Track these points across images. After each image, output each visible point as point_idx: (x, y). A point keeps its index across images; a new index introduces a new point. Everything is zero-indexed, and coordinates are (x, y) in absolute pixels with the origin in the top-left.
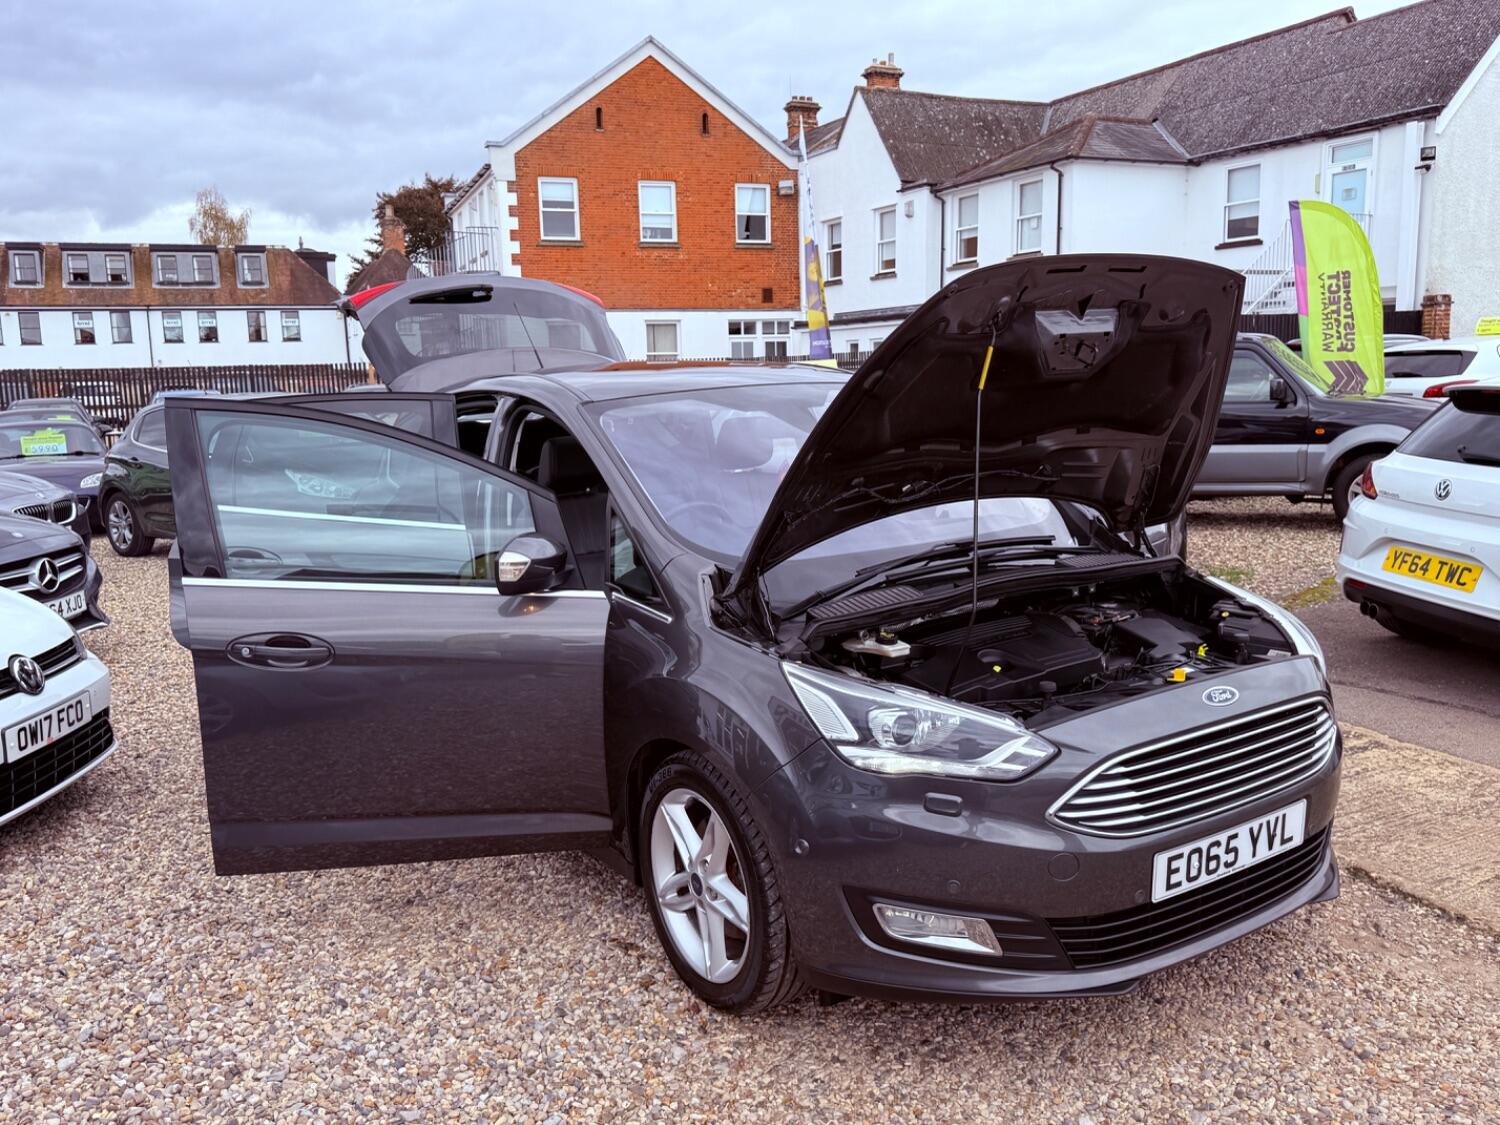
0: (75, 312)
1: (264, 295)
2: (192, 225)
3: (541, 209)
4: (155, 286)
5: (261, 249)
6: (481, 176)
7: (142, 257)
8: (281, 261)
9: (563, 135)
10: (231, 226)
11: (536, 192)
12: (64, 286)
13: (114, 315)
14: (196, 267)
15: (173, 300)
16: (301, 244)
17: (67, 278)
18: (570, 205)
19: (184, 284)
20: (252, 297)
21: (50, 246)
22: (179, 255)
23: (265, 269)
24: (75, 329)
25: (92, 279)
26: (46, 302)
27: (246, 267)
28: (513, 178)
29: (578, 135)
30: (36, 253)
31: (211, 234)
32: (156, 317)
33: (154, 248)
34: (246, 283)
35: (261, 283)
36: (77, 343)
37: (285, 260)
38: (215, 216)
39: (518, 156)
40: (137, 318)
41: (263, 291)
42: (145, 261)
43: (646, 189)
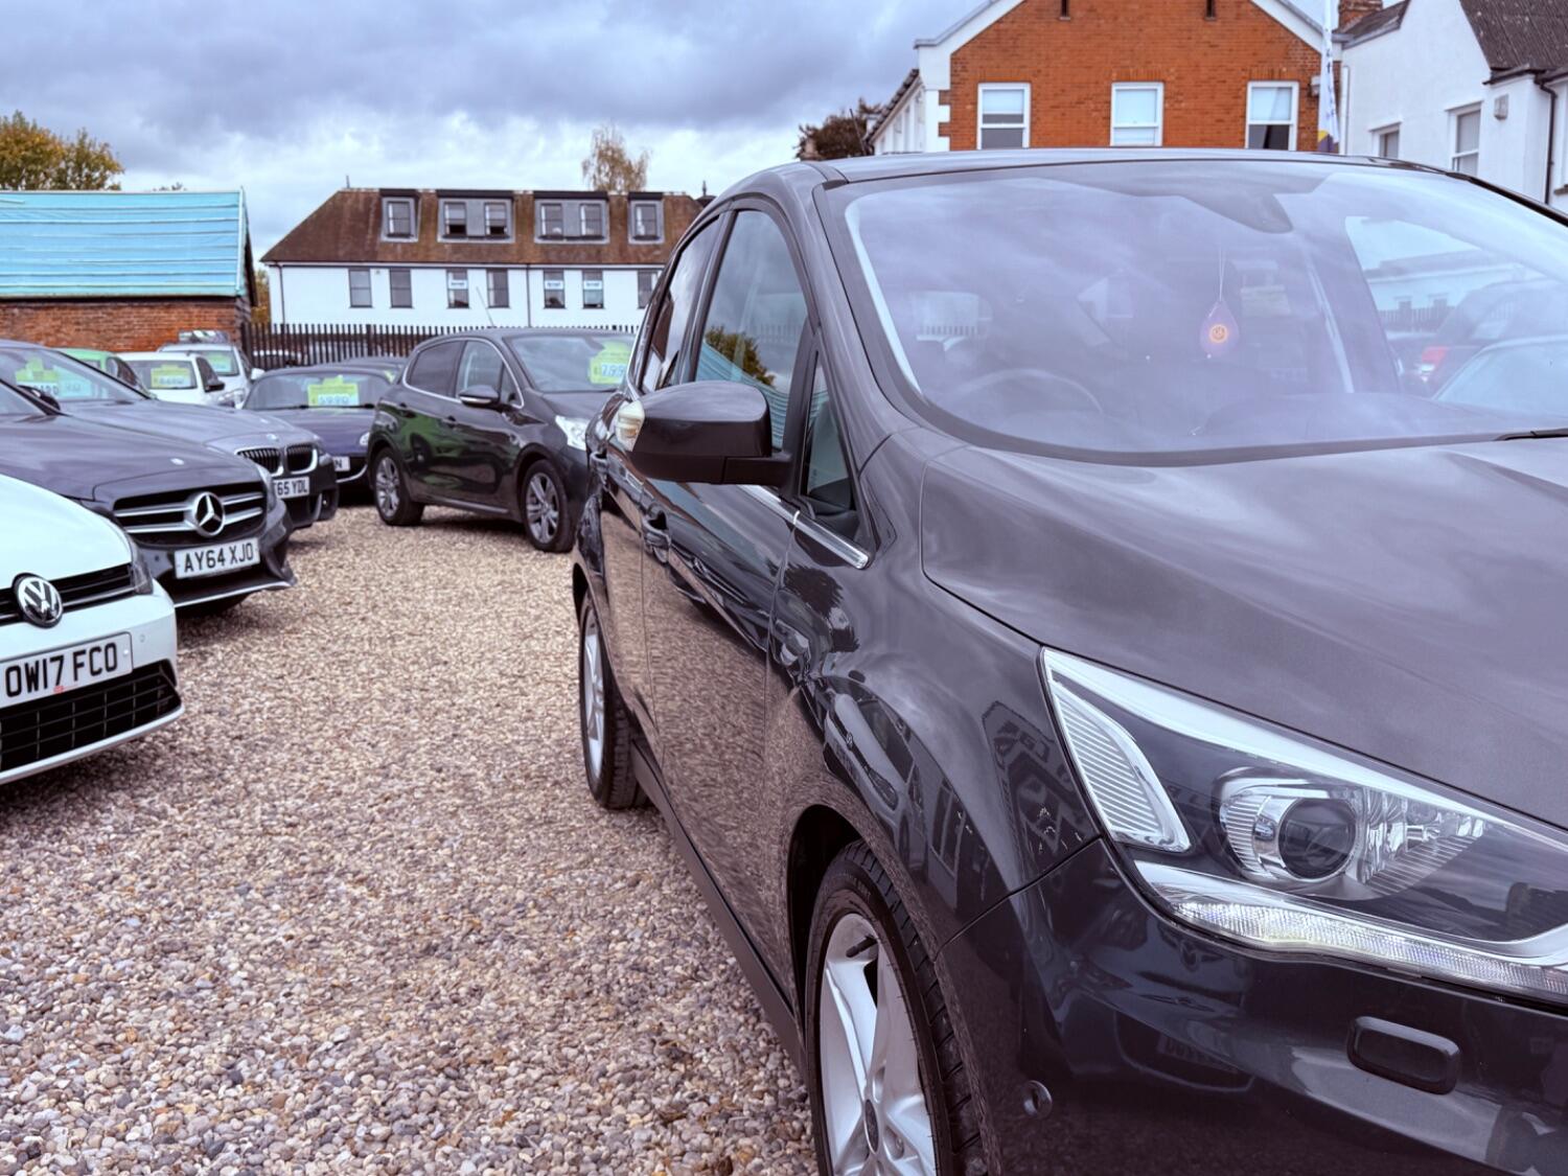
0: (449, 270)
1: (657, 252)
2: (585, 168)
3: (981, 125)
4: (538, 241)
5: (658, 196)
6: (907, 86)
7: (523, 205)
8: (680, 211)
9: (1015, 26)
10: (627, 170)
11: (975, 104)
12: (440, 239)
13: (491, 275)
14: (583, 217)
15: (555, 258)
16: (704, 190)
17: (443, 230)
18: (1019, 118)
19: (569, 238)
20: (644, 255)
21: (427, 192)
22: (565, 203)
23: (661, 221)
24: (449, 290)
25: (470, 231)
26: (419, 259)
27: (639, 217)
28: (947, 86)
29: (1036, 27)
30: (411, 201)
31: (606, 180)
32: (537, 276)
33: (538, 195)
34: (638, 237)
35: (655, 238)
36: (450, 306)
37: (685, 209)
38: (611, 158)
39: (956, 59)
40: (516, 279)
41: (657, 247)
42: (528, 211)
43: (1122, 95)
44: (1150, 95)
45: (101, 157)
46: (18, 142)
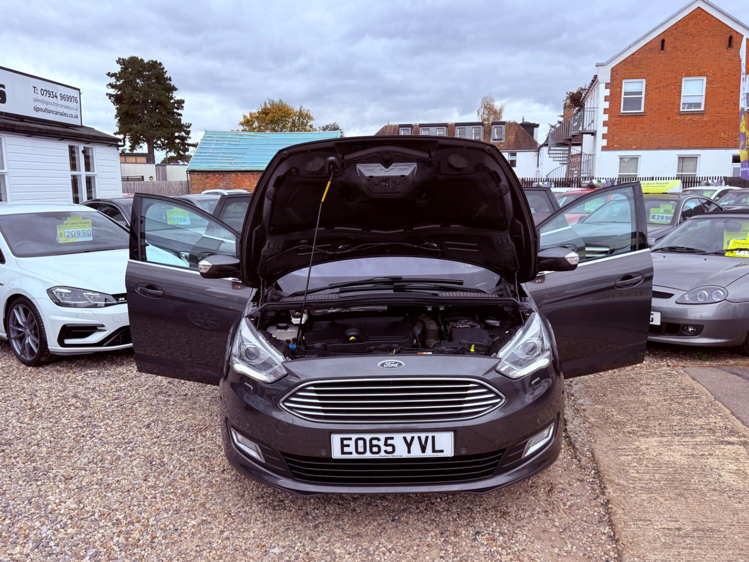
2: (479, 112)
3: (623, 96)
5: (503, 123)
6: (593, 81)
7: (451, 129)
8: (512, 129)
9: (640, 56)
10: (495, 112)
11: (621, 88)
14: (473, 132)
16: (523, 120)
18: (640, 93)
21: (416, 125)
22: (466, 127)
23: (504, 133)
27: (495, 132)
28: (609, 81)
29: (649, 56)
30: (410, 129)
31: (486, 117)
33: (457, 125)
34: (494, 140)
35: (501, 140)
37: (514, 128)
38: (489, 108)
39: (613, 70)
41: (501, 143)
42: (453, 131)
43: (687, 82)
44: (701, 82)
45: (307, 115)
46: (280, 110)
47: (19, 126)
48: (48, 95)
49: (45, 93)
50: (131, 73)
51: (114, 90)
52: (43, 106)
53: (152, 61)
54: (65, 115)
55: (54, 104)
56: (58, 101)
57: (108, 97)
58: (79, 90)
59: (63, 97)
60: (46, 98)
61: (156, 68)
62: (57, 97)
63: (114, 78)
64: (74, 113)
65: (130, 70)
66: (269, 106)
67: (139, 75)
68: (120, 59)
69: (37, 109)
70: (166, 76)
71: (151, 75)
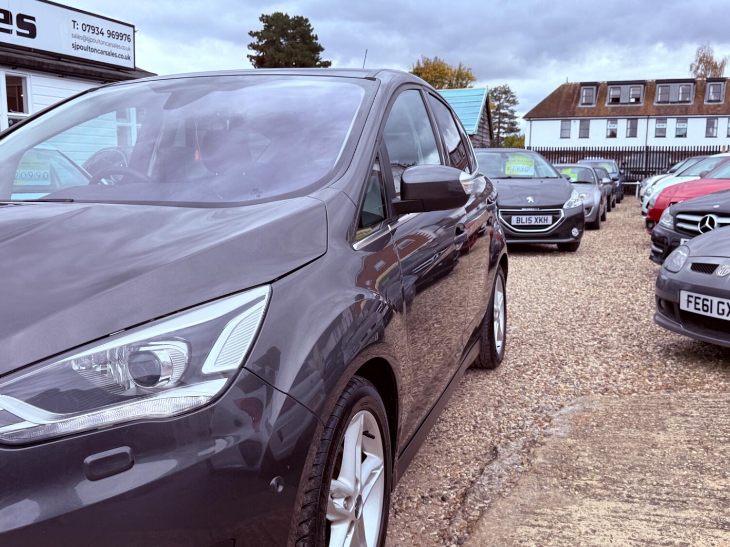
0: (608, 120)
1: (719, 109)
2: (691, 67)
4: (655, 104)
5: (724, 80)
7: (649, 87)
10: (715, 67)
12: (606, 105)
13: (629, 121)
14: (681, 92)
15: (662, 113)
17: (608, 100)
19: (672, 102)
20: (712, 110)
21: (603, 83)
22: (671, 85)
23: (723, 92)
24: (607, 129)
25: (621, 101)
26: (595, 115)
27: (711, 91)
30: (595, 88)
31: (701, 72)
32: (653, 122)
33: (658, 82)
34: (710, 101)
35: (719, 101)
36: (607, 137)
38: (706, 61)
40: (642, 123)
41: (719, 106)
42: (653, 90)
45: (467, 75)
46: (434, 70)
47: (48, 64)
48: (91, 31)
49: (88, 28)
50: (274, 32)
51: (256, 51)
52: (85, 44)
53: (298, 17)
54: (113, 55)
55: (99, 42)
56: (105, 38)
57: (248, 59)
58: (133, 26)
59: (111, 34)
60: (88, 34)
61: (301, 25)
62: (103, 34)
63: (256, 38)
64: (125, 53)
65: (274, 28)
66: (422, 65)
67: (284, 34)
68: (263, 16)
69: (76, 47)
70: (311, 34)
71: (296, 33)
